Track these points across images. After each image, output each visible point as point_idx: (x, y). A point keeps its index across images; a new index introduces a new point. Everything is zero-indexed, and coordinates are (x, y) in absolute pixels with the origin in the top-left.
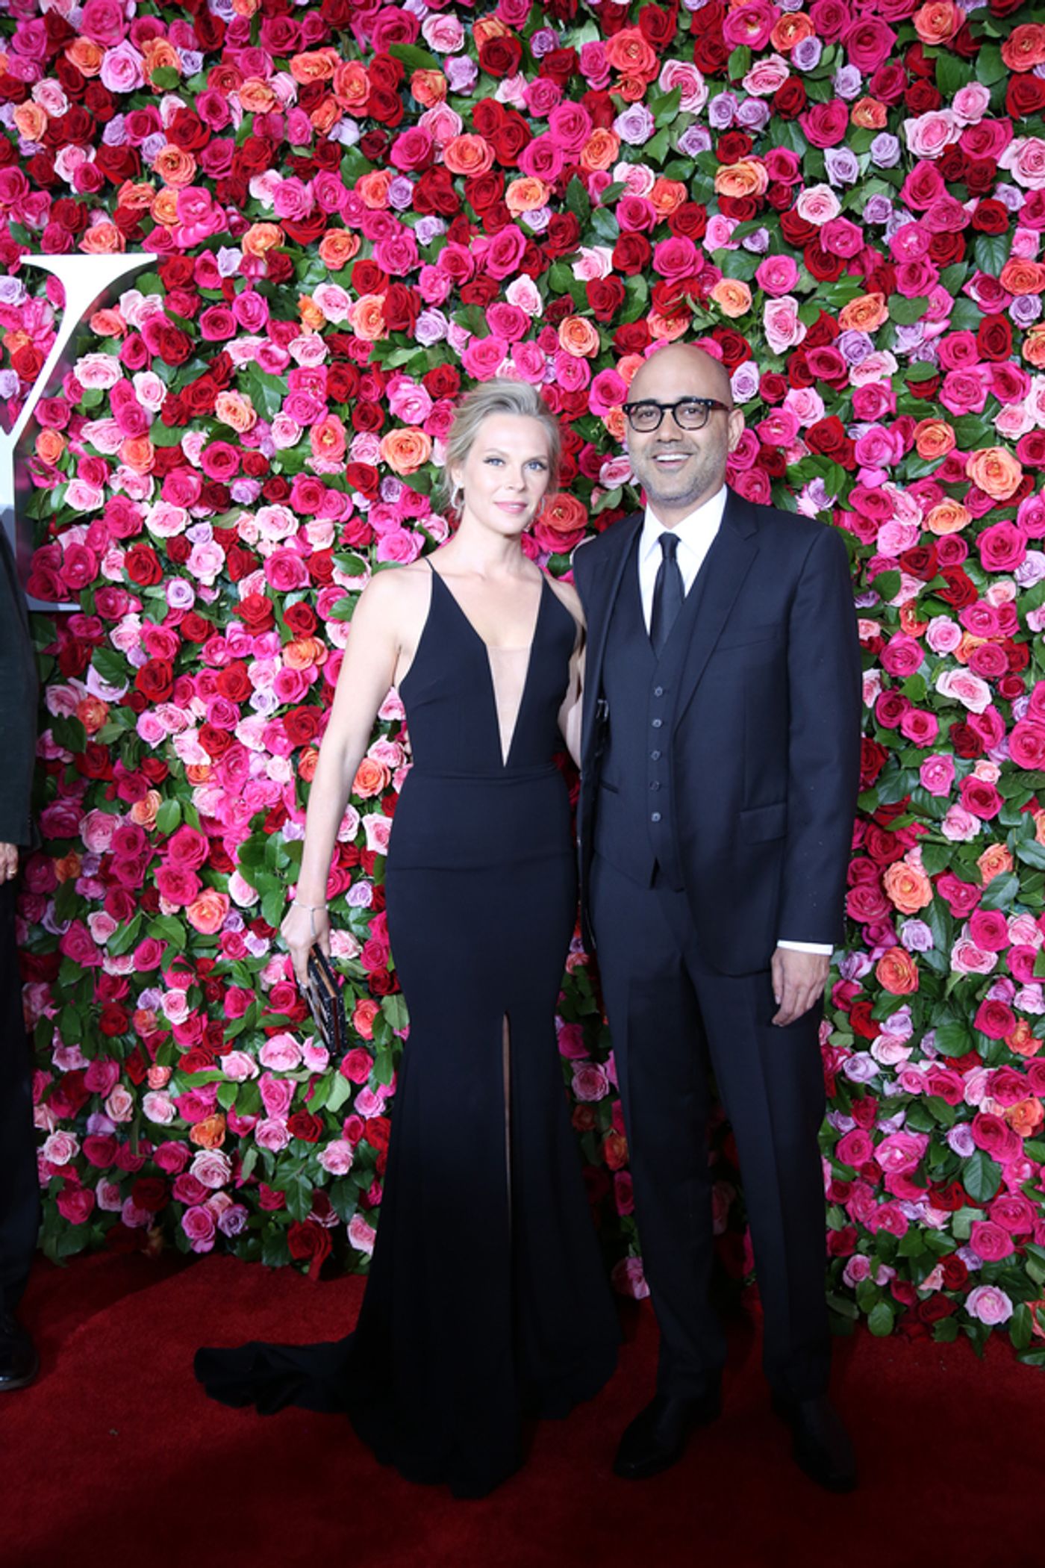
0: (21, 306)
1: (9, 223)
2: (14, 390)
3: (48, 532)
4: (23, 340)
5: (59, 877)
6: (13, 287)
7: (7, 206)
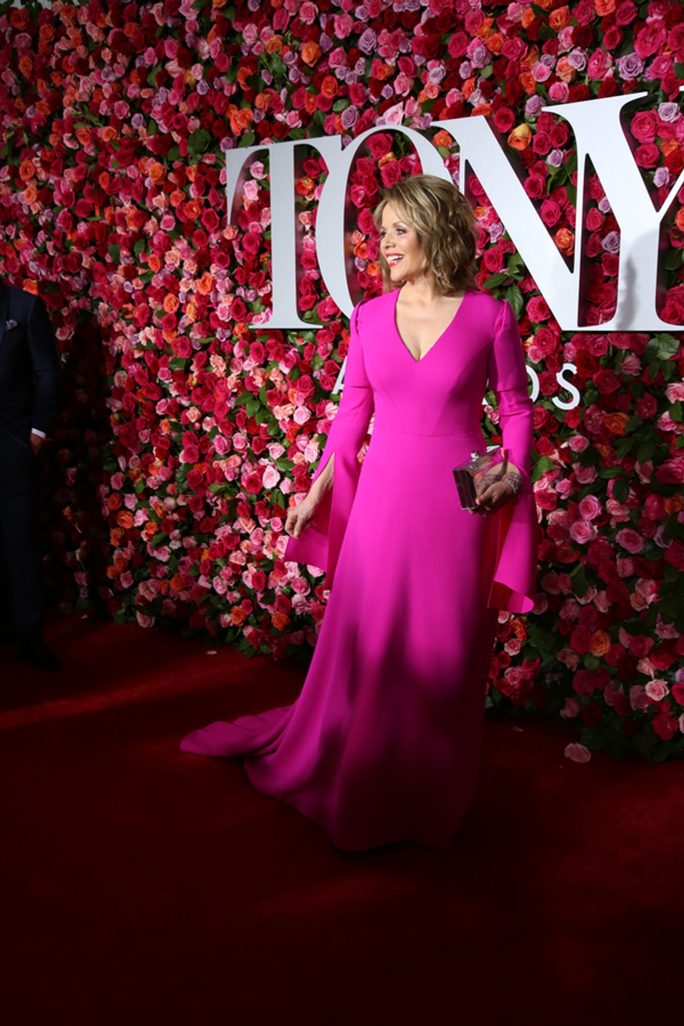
0: (675, 122)
1: (673, 65)
2: (665, 180)
3: (677, 278)
4: (674, 145)
5: (667, 510)
6: (671, 109)
7: (674, 52)
